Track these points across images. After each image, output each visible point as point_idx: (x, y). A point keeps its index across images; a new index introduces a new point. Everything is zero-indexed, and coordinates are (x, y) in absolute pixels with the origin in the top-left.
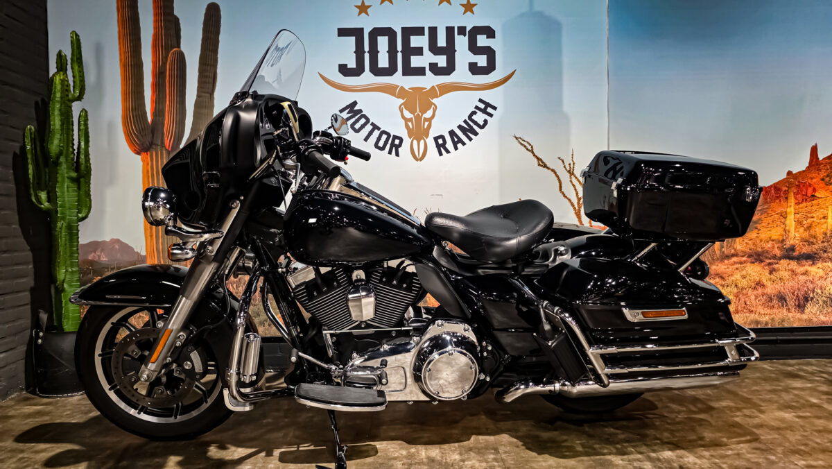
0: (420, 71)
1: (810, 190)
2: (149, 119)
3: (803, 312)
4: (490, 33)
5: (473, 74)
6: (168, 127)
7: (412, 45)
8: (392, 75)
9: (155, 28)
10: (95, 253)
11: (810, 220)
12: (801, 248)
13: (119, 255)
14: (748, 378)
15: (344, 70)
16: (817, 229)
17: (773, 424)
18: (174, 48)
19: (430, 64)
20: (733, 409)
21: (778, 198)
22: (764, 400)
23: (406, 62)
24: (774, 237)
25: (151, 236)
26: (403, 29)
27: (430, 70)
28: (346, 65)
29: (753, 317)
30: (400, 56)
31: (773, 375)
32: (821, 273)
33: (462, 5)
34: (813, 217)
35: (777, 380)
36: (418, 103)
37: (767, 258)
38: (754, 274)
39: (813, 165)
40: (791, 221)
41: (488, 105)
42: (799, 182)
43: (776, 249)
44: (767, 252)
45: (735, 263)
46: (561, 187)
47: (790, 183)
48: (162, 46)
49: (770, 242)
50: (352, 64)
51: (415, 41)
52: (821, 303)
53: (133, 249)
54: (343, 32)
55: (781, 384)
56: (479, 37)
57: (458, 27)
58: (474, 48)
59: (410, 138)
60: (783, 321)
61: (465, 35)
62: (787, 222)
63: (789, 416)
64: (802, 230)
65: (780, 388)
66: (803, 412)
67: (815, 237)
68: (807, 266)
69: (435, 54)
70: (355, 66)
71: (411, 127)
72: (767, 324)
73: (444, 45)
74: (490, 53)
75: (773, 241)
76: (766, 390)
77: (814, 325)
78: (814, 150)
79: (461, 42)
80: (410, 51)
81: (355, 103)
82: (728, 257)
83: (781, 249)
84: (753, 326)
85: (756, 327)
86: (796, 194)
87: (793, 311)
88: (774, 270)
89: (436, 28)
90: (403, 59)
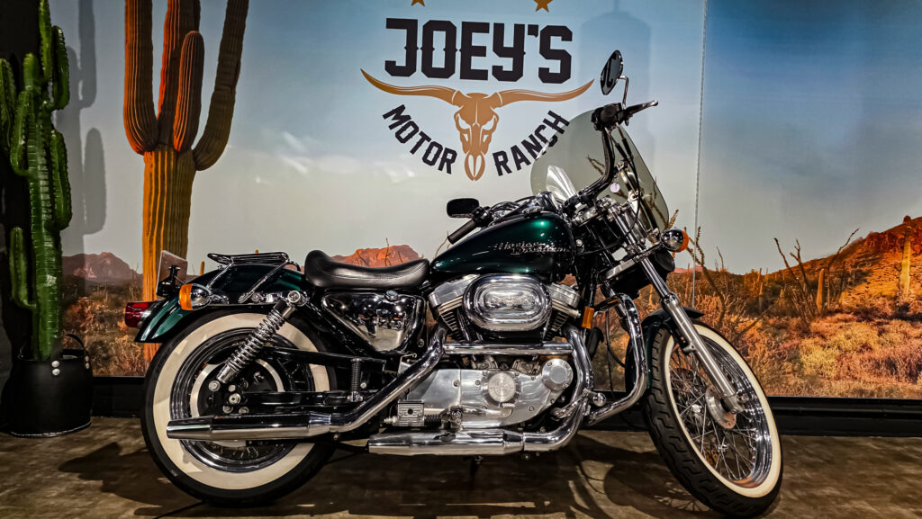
0: (482, 75)
2: (157, 112)
3: (915, 382)
4: (566, 34)
5: (544, 82)
6: (178, 123)
7: (474, 43)
8: (447, 77)
9: (170, 5)
10: (82, 268)
12: (916, 307)
13: (110, 272)
14: (850, 459)
15: (391, 68)
18: (191, 30)
19: (494, 67)
20: (839, 500)
21: (892, 247)
22: (874, 490)
23: (466, 63)
24: (885, 293)
25: (150, 252)
26: (464, 24)
27: (493, 74)
28: (395, 62)
29: (856, 384)
30: (458, 55)
31: (881, 457)
35: (885, 463)
36: (476, 112)
37: (876, 316)
38: (860, 334)
40: (906, 275)
41: (559, 119)
42: (917, 230)
43: (887, 307)
44: (877, 309)
45: (839, 320)
47: (908, 231)
48: (177, 28)
49: (881, 298)
50: (401, 62)
53: (127, 265)
54: (393, 24)
55: (891, 469)
56: (552, 38)
57: (529, 26)
58: (546, 52)
59: (466, 152)
60: (891, 391)
61: (536, 36)
62: (901, 276)
64: (918, 286)
65: (890, 474)
69: (500, 56)
70: (404, 64)
71: (467, 139)
72: (872, 394)
73: (512, 46)
74: (565, 58)
75: (884, 296)
76: (875, 476)
80: (471, 51)
81: (403, 108)
82: (831, 313)
83: (893, 306)
84: (856, 396)
85: (859, 397)
86: (913, 244)
87: (904, 379)
88: (884, 331)
89: (503, 25)
90: (462, 59)
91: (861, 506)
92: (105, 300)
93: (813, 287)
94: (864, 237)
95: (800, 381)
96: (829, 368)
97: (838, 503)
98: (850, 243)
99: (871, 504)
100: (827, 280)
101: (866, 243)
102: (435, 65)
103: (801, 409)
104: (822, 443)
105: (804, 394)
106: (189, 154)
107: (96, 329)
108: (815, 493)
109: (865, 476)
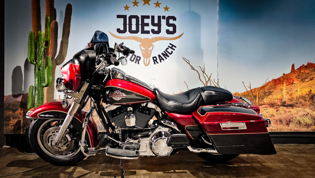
0: (148, 32)
1: (291, 81)
3: (289, 126)
4: (174, 19)
5: (168, 34)
6: (50, 50)
7: (145, 22)
8: (137, 33)
9: (46, 13)
10: (20, 98)
11: (291, 92)
12: (288, 102)
15: (119, 31)
16: (294, 95)
18: (54, 20)
21: (280, 83)
23: (143, 28)
24: (278, 98)
26: (141, 16)
27: (152, 32)
28: (120, 29)
30: (140, 26)
32: (295, 112)
33: (164, 8)
36: (147, 44)
37: (275, 105)
38: (271, 111)
39: (293, 71)
40: (284, 92)
41: (173, 46)
42: (287, 78)
43: (279, 103)
44: (275, 103)
45: (264, 107)
46: (200, 77)
47: (284, 78)
49: (277, 100)
50: (122, 29)
51: (146, 21)
52: (295, 123)
54: (119, 17)
56: (170, 20)
57: (162, 16)
58: (168, 24)
59: (144, 57)
60: (281, 129)
61: (165, 19)
64: (288, 95)
65: (279, 155)
66: (287, 164)
67: (293, 98)
68: (290, 109)
69: (153, 26)
70: (123, 30)
71: (144, 53)
72: (275, 130)
73: (157, 23)
74: (174, 26)
77: (293, 131)
78: (293, 66)
79: (163, 22)
80: (144, 25)
81: (123, 43)
82: (261, 105)
83: (281, 102)
85: (271, 132)
86: (286, 82)
87: (285, 126)
88: (278, 110)
89: (154, 16)
90: (141, 27)
93: (255, 97)
94: (271, 81)
98: (266, 82)
100: (259, 95)
101: (271, 82)
102: (133, 30)
106: (54, 60)
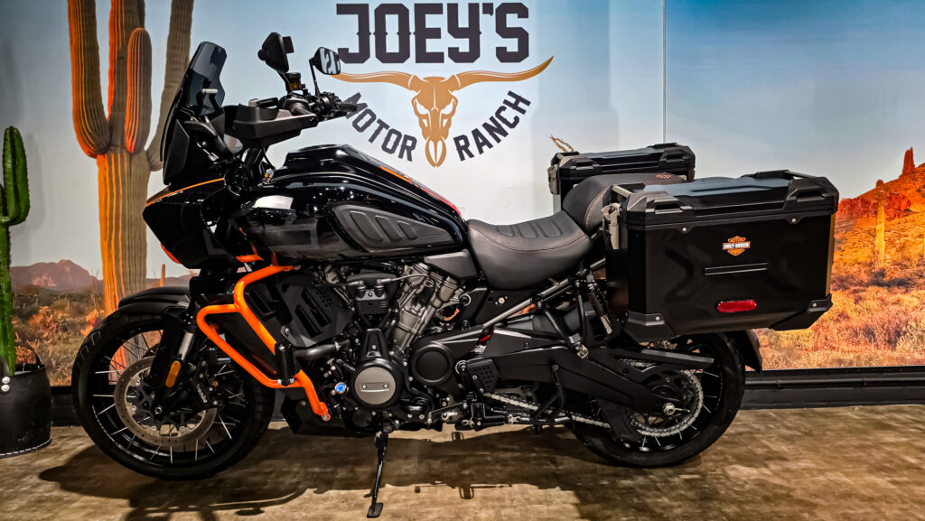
0: (437, 58)
1: (904, 203)
2: (107, 114)
3: (894, 349)
4: (522, 11)
5: (501, 61)
6: (129, 124)
7: (427, 26)
8: (403, 63)
9: (113, 4)
10: (41, 277)
11: (903, 240)
12: (893, 273)
13: (70, 280)
14: (830, 430)
15: (344, 55)
16: (911, 250)
17: (863, 492)
18: (136, 27)
20: (814, 472)
21: (865, 212)
22: (851, 460)
24: (860, 260)
25: (110, 257)
26: (416, 5)
27: (450, 56)
28: (347, 49)
29: (834, 354)
30: (412, 39)
31: (860, 426)
32: (916, 302)
34: (906, 236)
35: (865, 432)
36: (435, 96)
37: (852, 284)
38: (837, 303)
39: (908, 173)
40: (880, 240)
41: (519, 99)
42: (890, 194)
43: (863, 274)
44: (852, 276)
47: (880, 195)
48: (122, 25)
49: (856, 265)
50: (354, 48)
52: (916, 338)
53: (86, 272)
54: (342, 9)
55: (871, 438)
56: (508, 15)
57: (484, 4)
58: (503, 30)
59: (425, 138)
60: (871, 359)
61: (492, 14)
62: (876, 242)
63: (882, 481)
64: (893, 251)
65: (869, 443)
66: (899, 476)
67: (908, 260)
68: (898, 294)
69: (456, 36)
70: (357, 51)
71: (426, 125)
72: (851, 363)
73: (466, 25)
74: (522, 35)
75: (859, 264)
76: (852, 446)
77: (908, 365)
78: (909, 156)
80: (425, 33)
81: (358, 96)
83: (869, 273)
84: (835, 366)
85: (838, 367)
86: (887, 208)
87: (883, 346)
88: (860, 298)
89: (456, 5)
90: (418, 42)
91: (835, 478)
92: (67, 308)
95: (777, 354)
96: (806, 338)
97: (813, 476)
99: (847, 475)
102: (388, 50)
103: (780, 382)
104: (802, 415)
105: (782, 366)
106: (143, 155)
107: (59, 339)
108: (790, 467)
109: (842, 447)
